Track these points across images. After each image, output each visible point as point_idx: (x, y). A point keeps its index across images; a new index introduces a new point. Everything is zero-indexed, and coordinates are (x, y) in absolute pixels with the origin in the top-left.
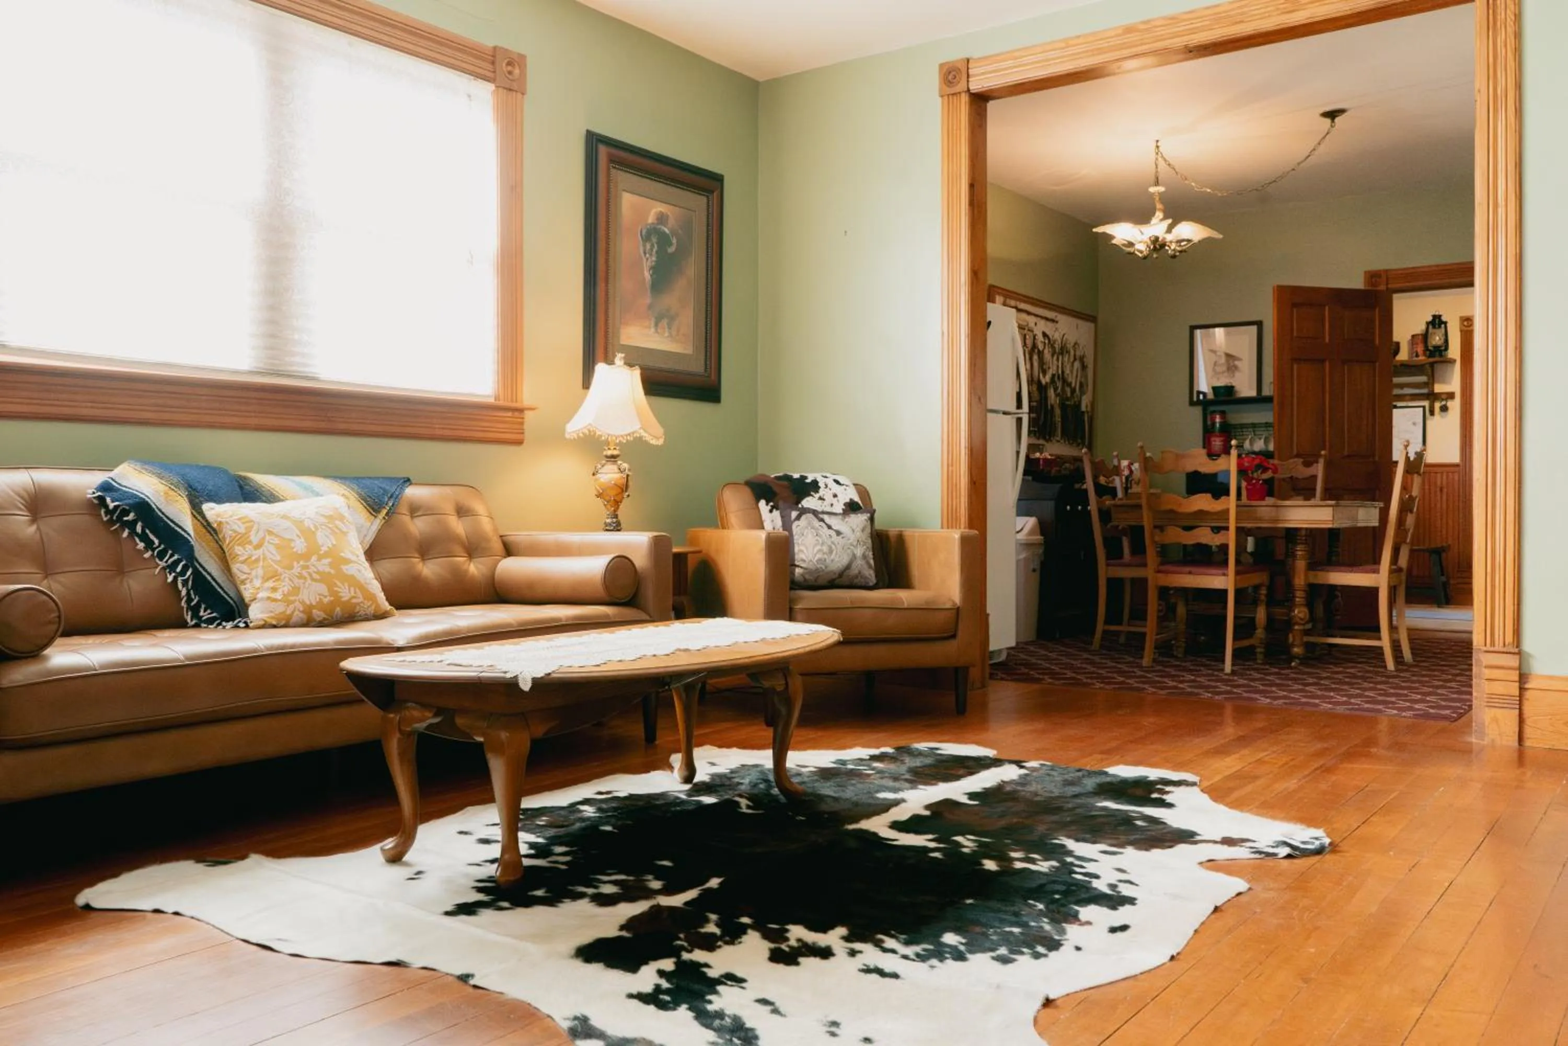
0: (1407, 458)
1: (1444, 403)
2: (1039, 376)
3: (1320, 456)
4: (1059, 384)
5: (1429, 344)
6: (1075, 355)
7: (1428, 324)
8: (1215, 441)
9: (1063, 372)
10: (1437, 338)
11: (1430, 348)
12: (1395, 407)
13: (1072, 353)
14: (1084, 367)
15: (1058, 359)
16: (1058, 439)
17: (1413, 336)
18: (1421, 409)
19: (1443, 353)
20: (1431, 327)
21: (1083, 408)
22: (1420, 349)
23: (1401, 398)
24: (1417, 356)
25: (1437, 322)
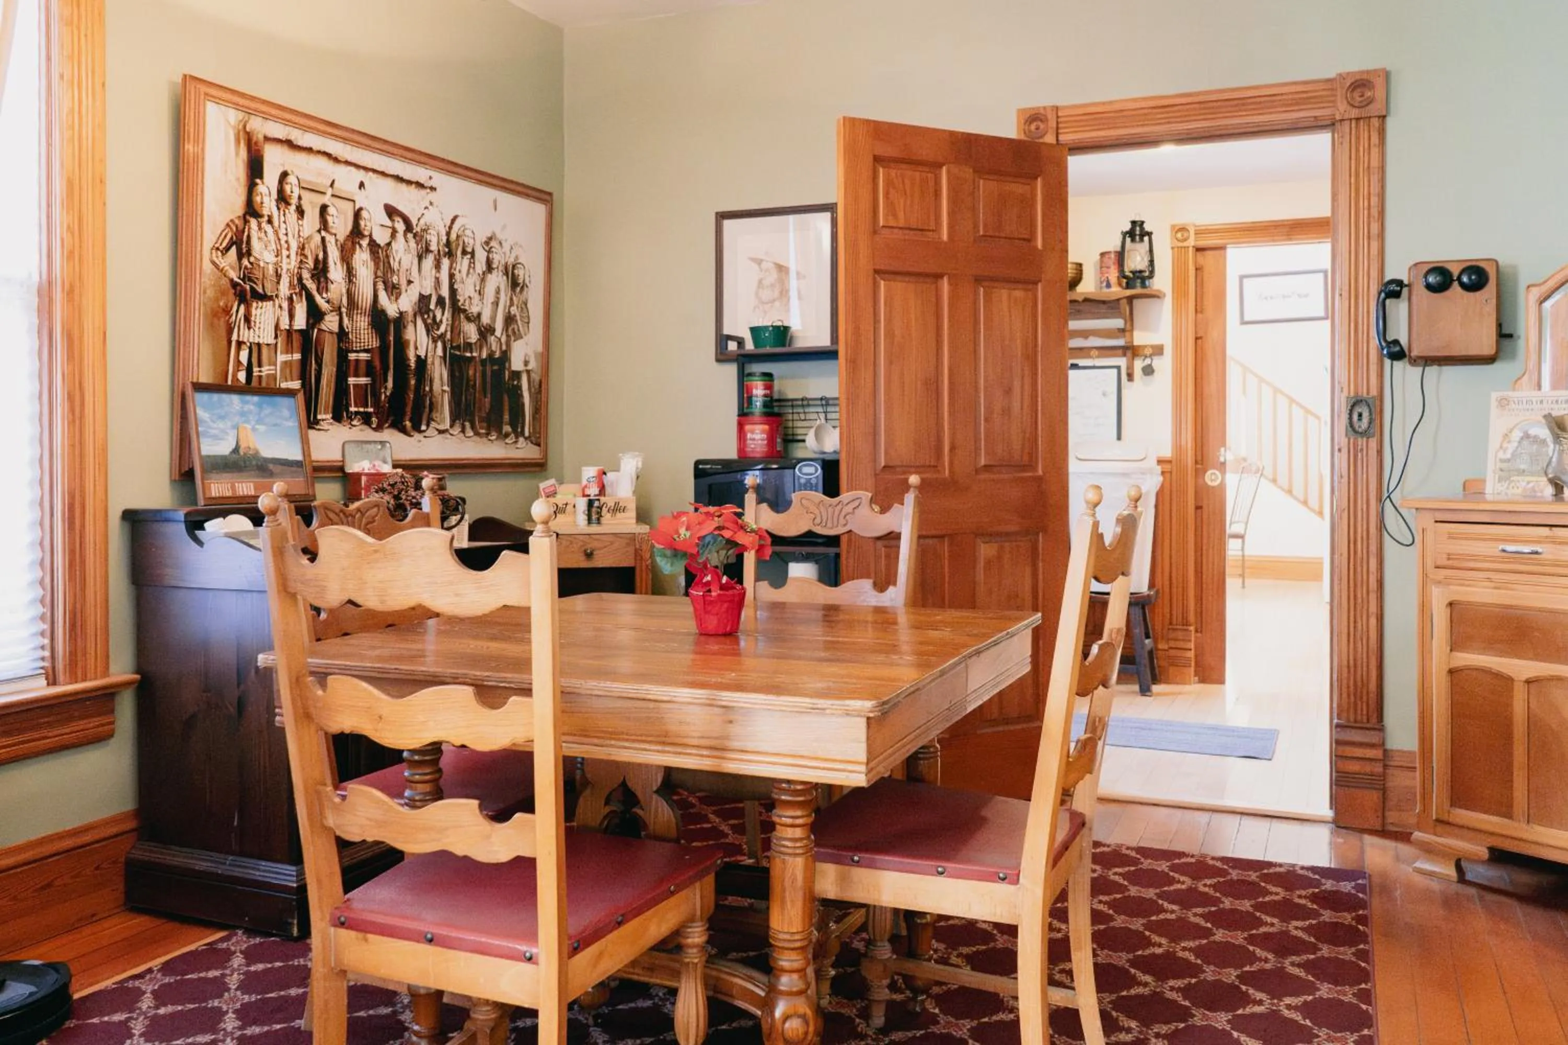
0: (1097, 537)
1: (1148, 361)
2: (376, 296)
3: (906, 487)
4: (444, 318)
5: (1126, 269)
6: (489, 263)
7: (1124, 234)
8: (752, 432)
9: (453, 292)
10: (1139, 258)
11: (1127, 274)
12: (1074, 366)
13: (481, 256)
14: (515, 284)
15: (438, 266)
16: (447, 425)
17: (1102, 255)
18: (1115, 371)
19: (1147, 283)
20: (1128, 240)
21: (516, 364)
22: (1113, 275)
23: (1082, 352)
24: (1109, 285)
25: (1138, 233)
